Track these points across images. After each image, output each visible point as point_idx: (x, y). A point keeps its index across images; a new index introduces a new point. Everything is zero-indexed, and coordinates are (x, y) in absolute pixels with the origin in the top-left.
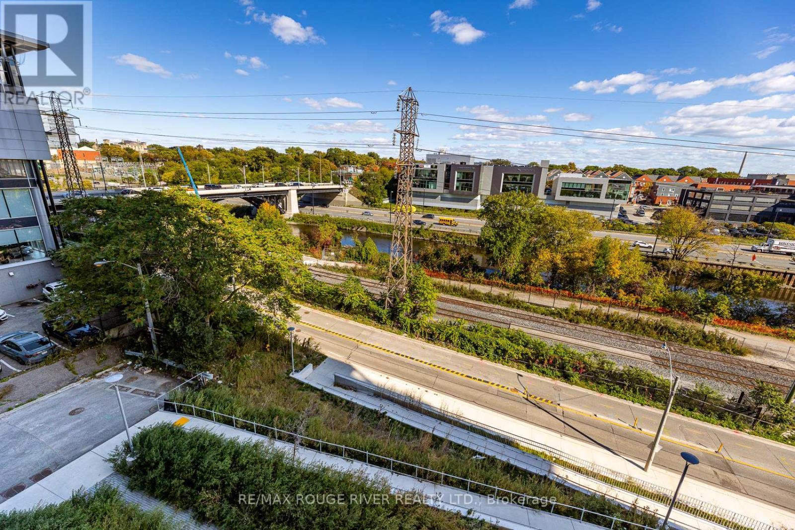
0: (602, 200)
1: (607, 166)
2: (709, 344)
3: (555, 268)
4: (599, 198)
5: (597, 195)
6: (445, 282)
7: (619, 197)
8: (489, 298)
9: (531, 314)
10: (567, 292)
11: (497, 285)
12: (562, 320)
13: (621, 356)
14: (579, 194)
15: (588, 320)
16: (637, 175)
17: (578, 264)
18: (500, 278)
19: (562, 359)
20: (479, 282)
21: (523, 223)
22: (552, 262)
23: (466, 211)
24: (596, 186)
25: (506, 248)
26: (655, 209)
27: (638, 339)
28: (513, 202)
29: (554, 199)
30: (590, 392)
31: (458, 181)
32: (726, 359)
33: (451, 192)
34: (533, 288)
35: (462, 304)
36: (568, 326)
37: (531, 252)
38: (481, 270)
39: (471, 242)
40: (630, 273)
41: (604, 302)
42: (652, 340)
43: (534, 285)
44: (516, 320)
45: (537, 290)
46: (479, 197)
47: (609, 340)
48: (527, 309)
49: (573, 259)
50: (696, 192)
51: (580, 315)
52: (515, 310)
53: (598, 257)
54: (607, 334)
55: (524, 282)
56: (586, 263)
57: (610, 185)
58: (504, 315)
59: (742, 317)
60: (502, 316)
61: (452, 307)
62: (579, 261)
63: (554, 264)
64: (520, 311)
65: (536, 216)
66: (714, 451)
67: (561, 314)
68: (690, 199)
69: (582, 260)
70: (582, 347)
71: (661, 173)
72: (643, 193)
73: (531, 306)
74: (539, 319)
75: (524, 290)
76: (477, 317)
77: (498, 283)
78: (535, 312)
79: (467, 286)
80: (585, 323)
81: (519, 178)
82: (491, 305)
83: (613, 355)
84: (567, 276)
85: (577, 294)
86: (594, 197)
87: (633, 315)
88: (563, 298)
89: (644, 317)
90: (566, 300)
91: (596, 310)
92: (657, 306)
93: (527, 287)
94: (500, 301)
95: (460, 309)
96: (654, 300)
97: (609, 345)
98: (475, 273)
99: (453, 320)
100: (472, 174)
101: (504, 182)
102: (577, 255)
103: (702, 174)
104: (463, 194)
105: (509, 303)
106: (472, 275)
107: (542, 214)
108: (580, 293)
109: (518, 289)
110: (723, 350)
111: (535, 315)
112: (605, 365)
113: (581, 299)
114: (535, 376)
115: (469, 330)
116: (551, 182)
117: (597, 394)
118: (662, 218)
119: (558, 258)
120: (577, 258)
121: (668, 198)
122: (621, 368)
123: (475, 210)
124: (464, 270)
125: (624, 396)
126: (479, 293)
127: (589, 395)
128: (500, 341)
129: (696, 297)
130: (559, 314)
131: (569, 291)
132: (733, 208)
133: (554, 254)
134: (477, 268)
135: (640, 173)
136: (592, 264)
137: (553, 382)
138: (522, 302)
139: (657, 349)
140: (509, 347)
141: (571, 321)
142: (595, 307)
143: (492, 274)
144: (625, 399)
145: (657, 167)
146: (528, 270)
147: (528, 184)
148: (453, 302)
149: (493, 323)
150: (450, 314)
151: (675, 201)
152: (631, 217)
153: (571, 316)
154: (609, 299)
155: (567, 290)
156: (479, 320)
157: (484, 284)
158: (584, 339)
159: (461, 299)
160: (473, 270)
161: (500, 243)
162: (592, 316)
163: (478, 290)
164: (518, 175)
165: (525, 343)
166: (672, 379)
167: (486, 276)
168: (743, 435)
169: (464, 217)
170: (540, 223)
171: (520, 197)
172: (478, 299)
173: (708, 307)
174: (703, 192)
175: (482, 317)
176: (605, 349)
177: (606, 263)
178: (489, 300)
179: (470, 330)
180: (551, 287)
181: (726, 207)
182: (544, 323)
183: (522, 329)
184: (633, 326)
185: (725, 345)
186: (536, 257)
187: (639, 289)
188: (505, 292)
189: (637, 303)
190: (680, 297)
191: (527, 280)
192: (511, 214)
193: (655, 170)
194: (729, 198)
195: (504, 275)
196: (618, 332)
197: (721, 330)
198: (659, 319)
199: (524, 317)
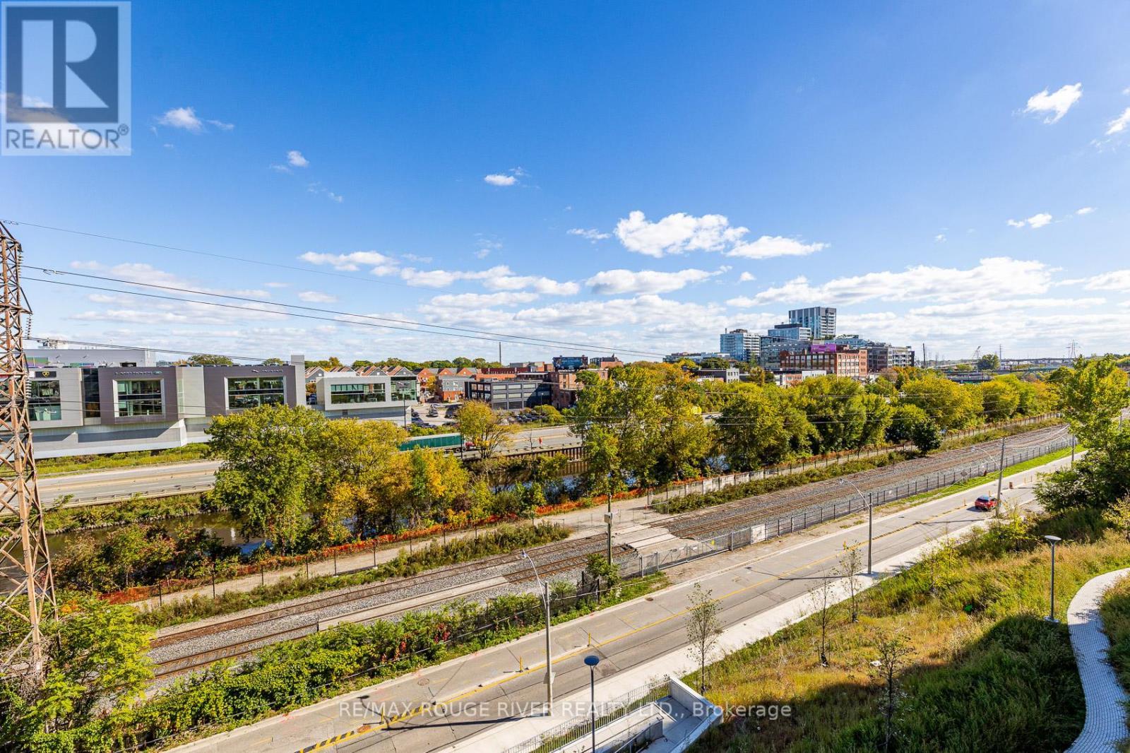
0: (389, 403)
1: (379, 361)
2: (543, 538)
3: (361, 508)
4: (384, 400)
5: (381, 398)
6: (148, 605)
7: (407, 397)
8: (264, 596)
9: (346, 591)
10: (387, 536)
11: (271, 567)
12: (395, 579)
13: (477, 592)
14: (358, 399)
15: (426, 564)
16: (417, 369)
17: (393, 492)
18: (273, 552)
19: (417, 634)
20: (230, 576)
21: (295, 452)
22: (355, 499)
23: (155, 452)
24: (377, 386)
25: (273, 499)
26: (446, 407)
27: (485, 563)
28: (272, 422)
29: (324, 410)
30: (463, 659)
31: (121, 398)
32: (559, 546)
33: (109, 421)
34: (337, 548)
35: (207, 631)
36: (404, 584)
37: (320, 493)
38: (230, 551)
39: (184, 507)
40: (453, 486)
41: (434, 532)
42: (498, 556)
43: (337, 543)
44: (325, 611)
45: (341, 550)
46: (181, 424)
47: (457, 579)
48: (337, 585)
49: (385, 487)
50: (477, 383)
51: (414, 561)
52: (318, 596)
53: (414, 476)
54: (453, 572)
55: (317, 546)
56: (402, 488)
57: (392, 383)
58: (300, 613)
59: (554, 500)
60: (297, 616)
61: (183, 648)
62: (393, 487)
63: (360, 502)
64: (326, 595)
65: (315, 438)
66: (586, 646)
67: (389, 571)
68: (474, 391)
69: (397, 485)
70: (433, 603)
71: (441, 366)
72: (429, 390)
73: (343, 577)
74: (361, 594)
75: (322, 558)
76: (249, 641)
77: (271, 563)
78: (351, 585)
79: (206, 593)
80: (424, 569)
81: (257, 384)
82: (271, 607)
83: (468, 595)
84: (381, 514)
85: (401, 535)
86: (378, 400)
87: (471, 535)
88: (383, 547)
89: (482, 533)
90: (388, 549)
91: (431, 546)
92: (488, 516)
93: (326, 550)
94: (285, 593)
95: (205, 643)
96: (484, 510)
97: (459, 585)
98: (218, 561)
99: (199, 674)
100: (158, 383)
101: (230, 393)
102: (388, 480)
103: (475, 365)
104: (142, 422)
105: (304, 588)
106: (211, 567)
107: (323, 434)
108: (405, 531)
109: (310, 560)
110: (553, 539)
111: (353, 589)
112: (469, 613)
113: (407, 539)
114: (387, 684)
115: (244, 673)
116: (314, 386)
117: (471, 657)
118: (460, 416)
119: (363, 493)
120: (390, 484)
121: (454, 393)
122: (484, 606)
123: (178, 449)
124: (188, 565)
125: (498, 641)
126: (239, 595)
127: (463, 664)
128: (314, 660)
129: (518, 493)
130: (387, 572)
131: (389, 533)
132: (510, 396)
133: (356, 488)
134: (219, 551)
135: (418, 367)
136: (411, 487)
137: (416, 676)
138: (326, 577)
139: (506, 565)
140: (334, 660)
141: (405, 575)
142: (429, 543)
143: (255, 553)
144: (501, 642)
145: (433, 360)
146: (321, 522)
147: (276, 391)
148: (181, 637)
149: (285, 637)
150: (184, 663)
151: (461, 395)
152: (424, 419)
153: (404, 568)
154: (440, 526)
155: (386, 533)
156: (257, 644)
157: (242, 574)
158: (432, 592)
159: (201, 623)
160: (213, 558)
161: (260, 493)
162: (429, 557)
163: (233, 590)
164: (255, 379)
165: (356, 639)
166: (542, 588)
167: (244, 561)
168: (597, 614)
169: (155, 464)
170: (323, 446)
171: (282, 412)
172: (240, 606)
173: (529, 500)
174: (482, 382)
175: (259, 636)
176: (458, 593)
177: (426, 481)
178: (264, 599)
179: (247, 670)
180: (363, 538)
181: (505, 396)
182: (370, 595)
183: (344, 620)
184: (476, 549)
185: (554, 533)
186: (330, 499)
187: (466, 502)
188: (290, 573)
189: (469, 520)
190: (505, 499)
191: (324, 538)
192: (272, 441)
193: (433, 363)
194: (504, 387)
195: (281, 546)
196: (463, 564)
197: (546, 519)
198: (496, 530)
199: (336, 600)
